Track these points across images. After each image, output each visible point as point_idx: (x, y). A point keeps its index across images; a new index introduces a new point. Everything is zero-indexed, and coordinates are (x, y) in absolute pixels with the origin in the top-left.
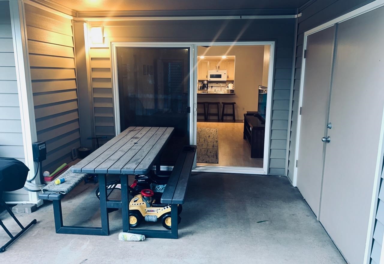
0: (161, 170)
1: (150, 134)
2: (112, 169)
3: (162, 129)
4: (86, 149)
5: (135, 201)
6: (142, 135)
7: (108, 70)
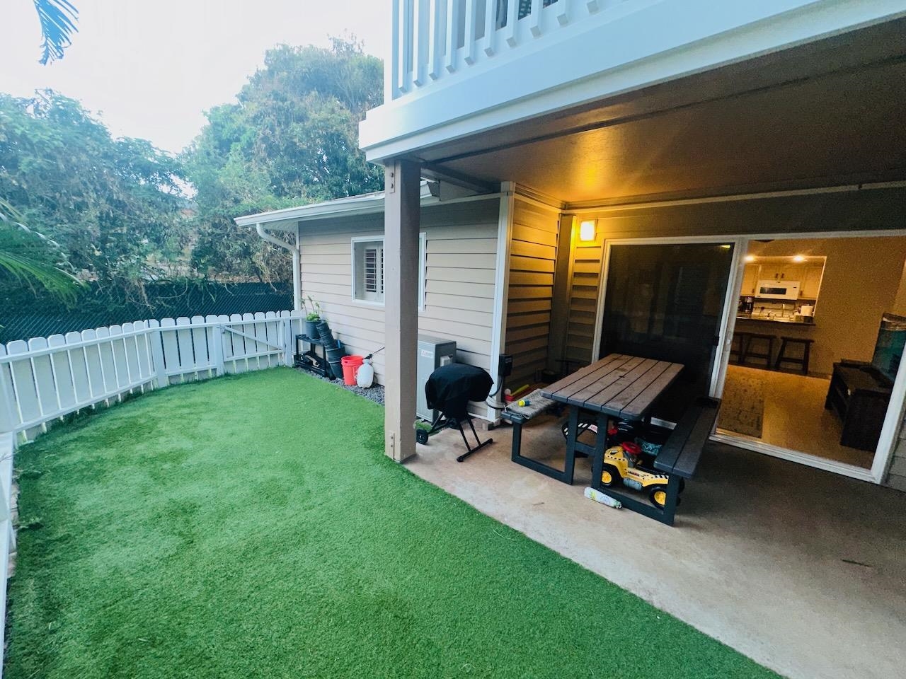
0: (652, 423)
1: (643, 368)
2: (590, 402)
3: (662, 365)
4: (552, 373)
5: (612, 454)
6: (631, 368)
7: (595, 275)
